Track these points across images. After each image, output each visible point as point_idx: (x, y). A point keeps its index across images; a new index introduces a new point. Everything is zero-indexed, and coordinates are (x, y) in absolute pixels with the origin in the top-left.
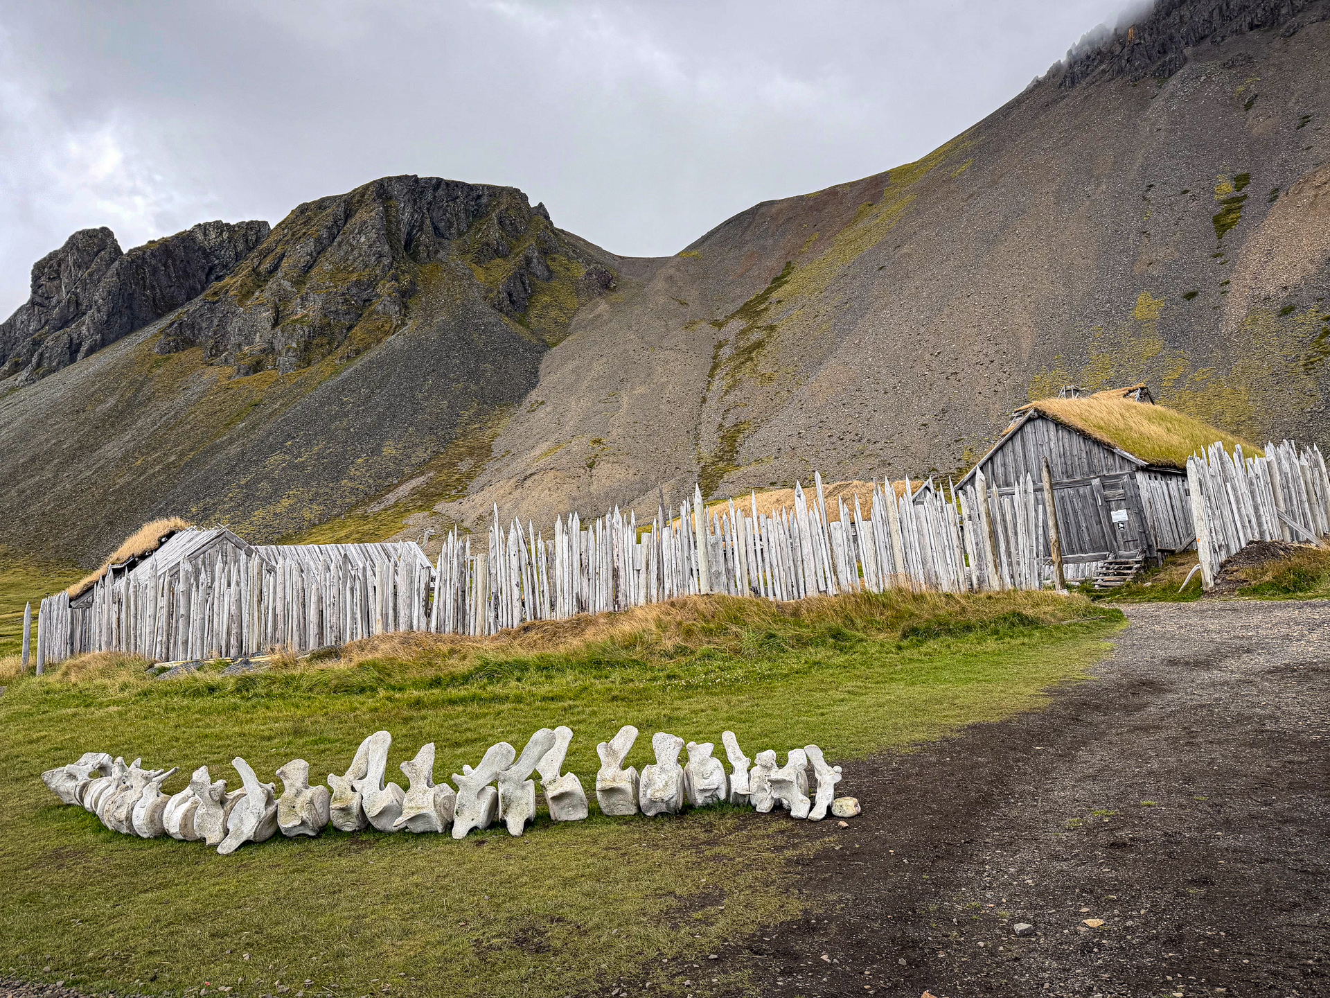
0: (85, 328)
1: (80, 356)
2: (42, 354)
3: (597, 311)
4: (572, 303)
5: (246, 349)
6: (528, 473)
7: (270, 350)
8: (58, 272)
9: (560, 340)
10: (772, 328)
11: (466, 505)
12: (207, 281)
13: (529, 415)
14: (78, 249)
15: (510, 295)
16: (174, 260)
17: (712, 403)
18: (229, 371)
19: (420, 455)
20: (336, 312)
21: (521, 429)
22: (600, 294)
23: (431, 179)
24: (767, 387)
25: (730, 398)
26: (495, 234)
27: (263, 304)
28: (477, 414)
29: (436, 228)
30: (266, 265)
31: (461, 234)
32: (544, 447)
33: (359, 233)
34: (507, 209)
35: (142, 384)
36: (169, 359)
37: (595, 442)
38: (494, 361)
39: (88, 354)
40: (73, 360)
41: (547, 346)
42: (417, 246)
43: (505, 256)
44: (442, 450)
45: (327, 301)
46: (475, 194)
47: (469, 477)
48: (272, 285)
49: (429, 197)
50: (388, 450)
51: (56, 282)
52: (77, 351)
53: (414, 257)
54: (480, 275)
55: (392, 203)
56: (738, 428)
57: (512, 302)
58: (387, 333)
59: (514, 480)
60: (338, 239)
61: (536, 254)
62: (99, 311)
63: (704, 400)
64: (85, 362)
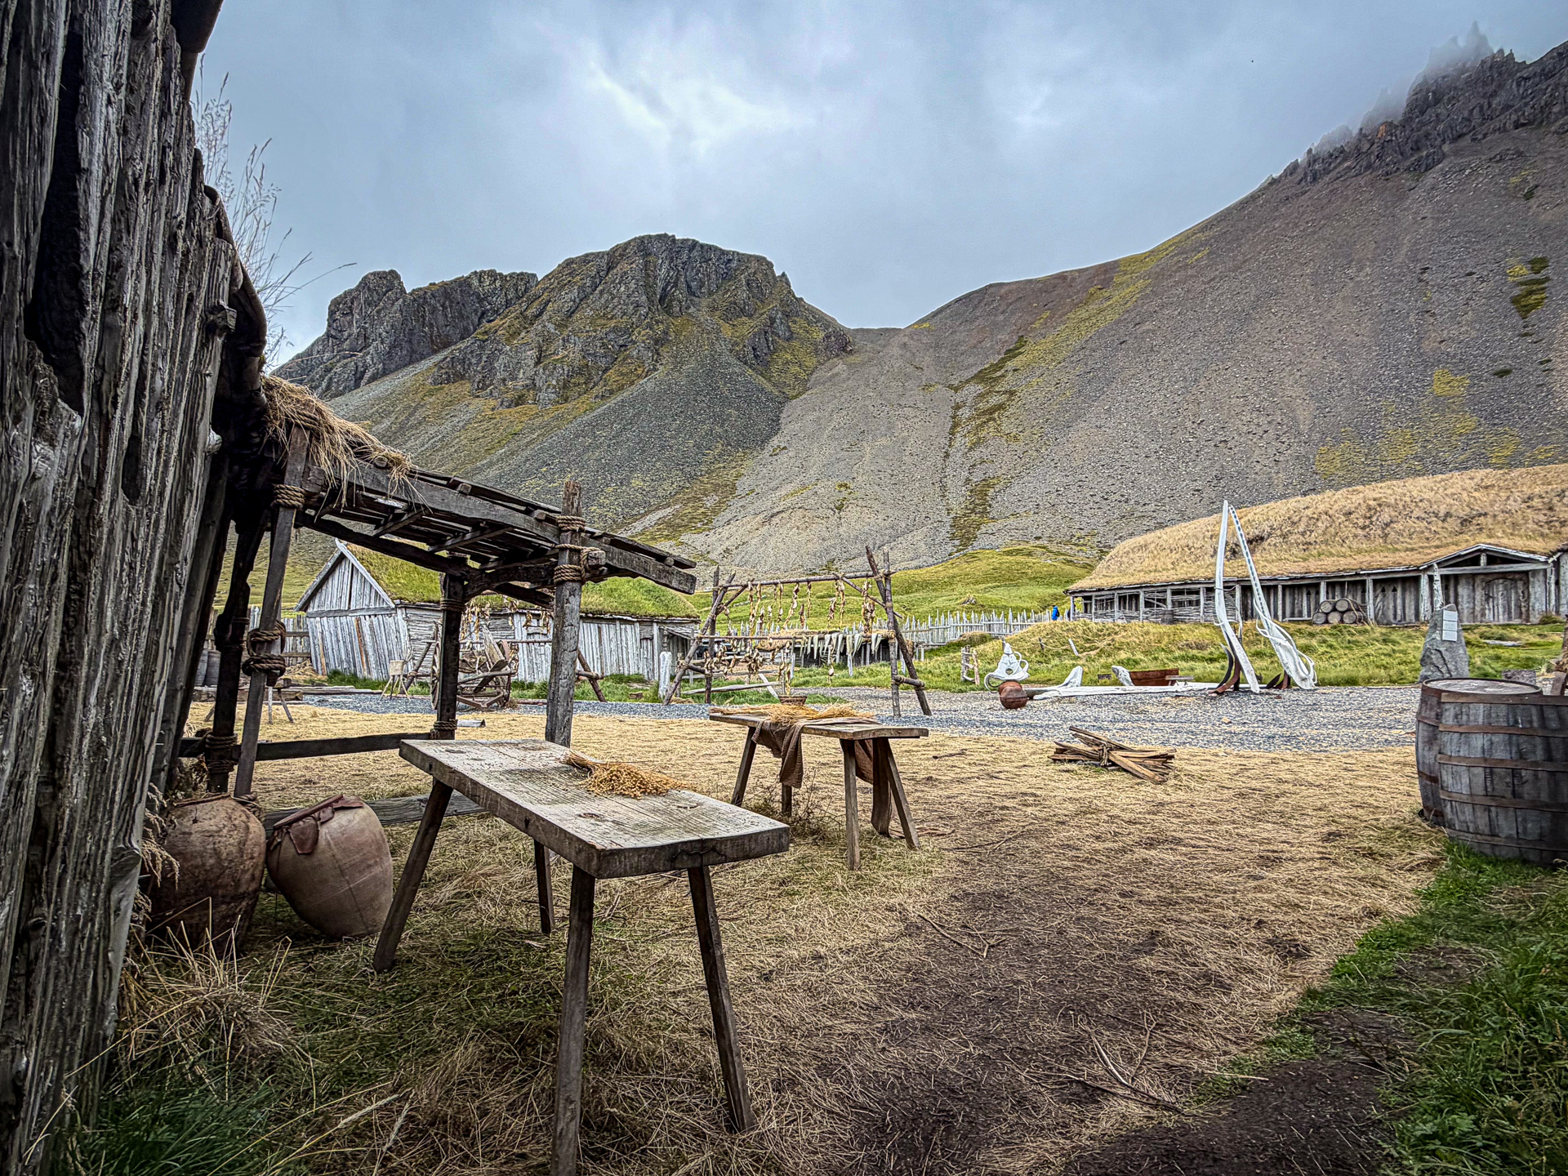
0: (370, 358)
1: (363, 383)
2: (331, 379)
3: (835, 370)
4: (810, 362)
5: (510, 384)
6: (775, 510)
7: (533, 386)
8: (351, 308)
9: (800, 394)
10: (1012, 393)
11: (713, 538)
12: (480, 323)
13: (771, 459)
14: (369, 289)
15: (754, 349)
16: (451, 302)
17: (957, 457)
18: (492, 403)
19: (668, 488)
20: (594, 355)
21: (765, 471)
22: (837, 356)
23: (688, 240)
24: (1014, 446)
25: (976, 454)
26: (743, 294)
27: (527, 344)
28: (720, 455)
29: (689, 287)
30: (533, 310)
31: (711, 293)
32: (789, 488)
33: (620, 283)
34: (755, 273)
35: (416, 409)
36: (442, 389)
37: (841, 486)
38: (739, 407)
39: (369, 382)
40: (357, 386)
41: (788, 399)
42: (671, 301)
43: (750, 316)
44: (688, 485)
45: (586, 344)
46: (726, 258)
47: (715, 512)
48: (538, 326)
49: (685, 257)
50: (636, 483)
51: (349, 318)
52: (361, 378)
53: (668, 310)
54: (727, 331)
55: (651, 258)
56: (987, 483)
57: (756, 357)
58: (639, 376)
59: (762, 516)
60: (600, 288)
61: (780, 315)
62: (382, 343)
63: (947, 455)
64: (367, 388)
